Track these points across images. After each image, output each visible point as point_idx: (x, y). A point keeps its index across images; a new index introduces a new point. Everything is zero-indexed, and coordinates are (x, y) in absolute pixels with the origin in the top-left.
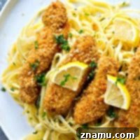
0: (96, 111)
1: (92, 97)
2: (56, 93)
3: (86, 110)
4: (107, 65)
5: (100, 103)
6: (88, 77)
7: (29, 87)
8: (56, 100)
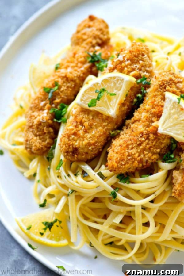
0: (144, 149)
1: (140, 127)
2: (81, 123)
3: (127, 146)
4: (167, 79)
5: (152, 136)
6: (135, 100)
7: (40, 124)
8: (81, 132)
